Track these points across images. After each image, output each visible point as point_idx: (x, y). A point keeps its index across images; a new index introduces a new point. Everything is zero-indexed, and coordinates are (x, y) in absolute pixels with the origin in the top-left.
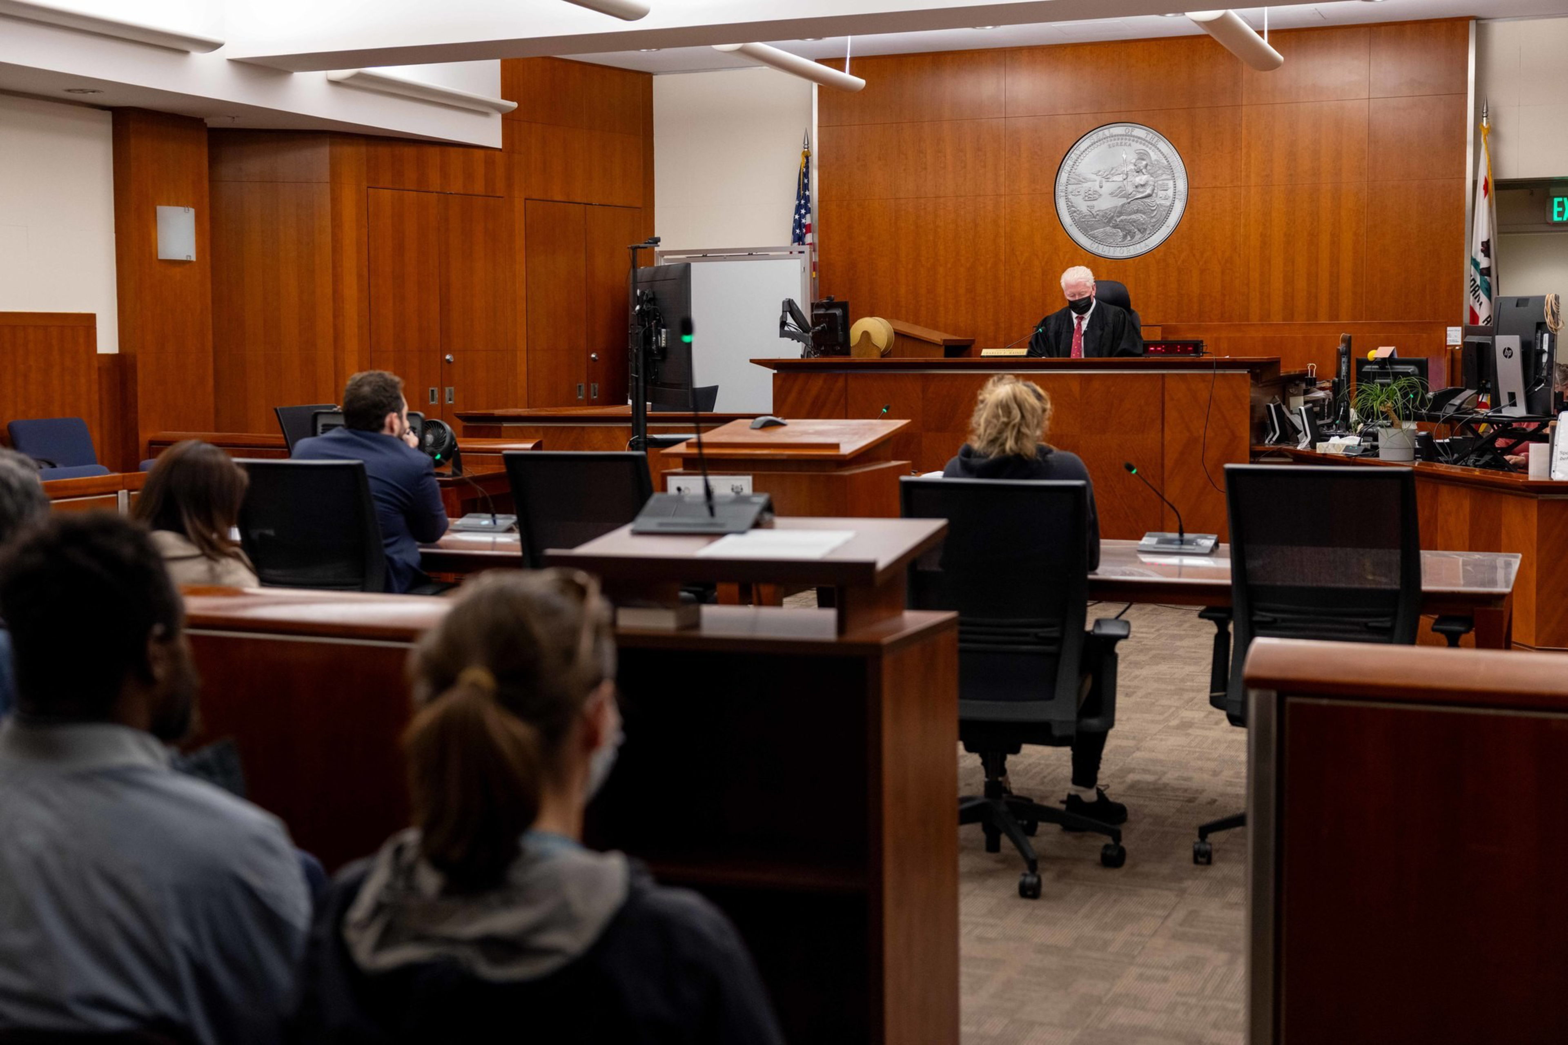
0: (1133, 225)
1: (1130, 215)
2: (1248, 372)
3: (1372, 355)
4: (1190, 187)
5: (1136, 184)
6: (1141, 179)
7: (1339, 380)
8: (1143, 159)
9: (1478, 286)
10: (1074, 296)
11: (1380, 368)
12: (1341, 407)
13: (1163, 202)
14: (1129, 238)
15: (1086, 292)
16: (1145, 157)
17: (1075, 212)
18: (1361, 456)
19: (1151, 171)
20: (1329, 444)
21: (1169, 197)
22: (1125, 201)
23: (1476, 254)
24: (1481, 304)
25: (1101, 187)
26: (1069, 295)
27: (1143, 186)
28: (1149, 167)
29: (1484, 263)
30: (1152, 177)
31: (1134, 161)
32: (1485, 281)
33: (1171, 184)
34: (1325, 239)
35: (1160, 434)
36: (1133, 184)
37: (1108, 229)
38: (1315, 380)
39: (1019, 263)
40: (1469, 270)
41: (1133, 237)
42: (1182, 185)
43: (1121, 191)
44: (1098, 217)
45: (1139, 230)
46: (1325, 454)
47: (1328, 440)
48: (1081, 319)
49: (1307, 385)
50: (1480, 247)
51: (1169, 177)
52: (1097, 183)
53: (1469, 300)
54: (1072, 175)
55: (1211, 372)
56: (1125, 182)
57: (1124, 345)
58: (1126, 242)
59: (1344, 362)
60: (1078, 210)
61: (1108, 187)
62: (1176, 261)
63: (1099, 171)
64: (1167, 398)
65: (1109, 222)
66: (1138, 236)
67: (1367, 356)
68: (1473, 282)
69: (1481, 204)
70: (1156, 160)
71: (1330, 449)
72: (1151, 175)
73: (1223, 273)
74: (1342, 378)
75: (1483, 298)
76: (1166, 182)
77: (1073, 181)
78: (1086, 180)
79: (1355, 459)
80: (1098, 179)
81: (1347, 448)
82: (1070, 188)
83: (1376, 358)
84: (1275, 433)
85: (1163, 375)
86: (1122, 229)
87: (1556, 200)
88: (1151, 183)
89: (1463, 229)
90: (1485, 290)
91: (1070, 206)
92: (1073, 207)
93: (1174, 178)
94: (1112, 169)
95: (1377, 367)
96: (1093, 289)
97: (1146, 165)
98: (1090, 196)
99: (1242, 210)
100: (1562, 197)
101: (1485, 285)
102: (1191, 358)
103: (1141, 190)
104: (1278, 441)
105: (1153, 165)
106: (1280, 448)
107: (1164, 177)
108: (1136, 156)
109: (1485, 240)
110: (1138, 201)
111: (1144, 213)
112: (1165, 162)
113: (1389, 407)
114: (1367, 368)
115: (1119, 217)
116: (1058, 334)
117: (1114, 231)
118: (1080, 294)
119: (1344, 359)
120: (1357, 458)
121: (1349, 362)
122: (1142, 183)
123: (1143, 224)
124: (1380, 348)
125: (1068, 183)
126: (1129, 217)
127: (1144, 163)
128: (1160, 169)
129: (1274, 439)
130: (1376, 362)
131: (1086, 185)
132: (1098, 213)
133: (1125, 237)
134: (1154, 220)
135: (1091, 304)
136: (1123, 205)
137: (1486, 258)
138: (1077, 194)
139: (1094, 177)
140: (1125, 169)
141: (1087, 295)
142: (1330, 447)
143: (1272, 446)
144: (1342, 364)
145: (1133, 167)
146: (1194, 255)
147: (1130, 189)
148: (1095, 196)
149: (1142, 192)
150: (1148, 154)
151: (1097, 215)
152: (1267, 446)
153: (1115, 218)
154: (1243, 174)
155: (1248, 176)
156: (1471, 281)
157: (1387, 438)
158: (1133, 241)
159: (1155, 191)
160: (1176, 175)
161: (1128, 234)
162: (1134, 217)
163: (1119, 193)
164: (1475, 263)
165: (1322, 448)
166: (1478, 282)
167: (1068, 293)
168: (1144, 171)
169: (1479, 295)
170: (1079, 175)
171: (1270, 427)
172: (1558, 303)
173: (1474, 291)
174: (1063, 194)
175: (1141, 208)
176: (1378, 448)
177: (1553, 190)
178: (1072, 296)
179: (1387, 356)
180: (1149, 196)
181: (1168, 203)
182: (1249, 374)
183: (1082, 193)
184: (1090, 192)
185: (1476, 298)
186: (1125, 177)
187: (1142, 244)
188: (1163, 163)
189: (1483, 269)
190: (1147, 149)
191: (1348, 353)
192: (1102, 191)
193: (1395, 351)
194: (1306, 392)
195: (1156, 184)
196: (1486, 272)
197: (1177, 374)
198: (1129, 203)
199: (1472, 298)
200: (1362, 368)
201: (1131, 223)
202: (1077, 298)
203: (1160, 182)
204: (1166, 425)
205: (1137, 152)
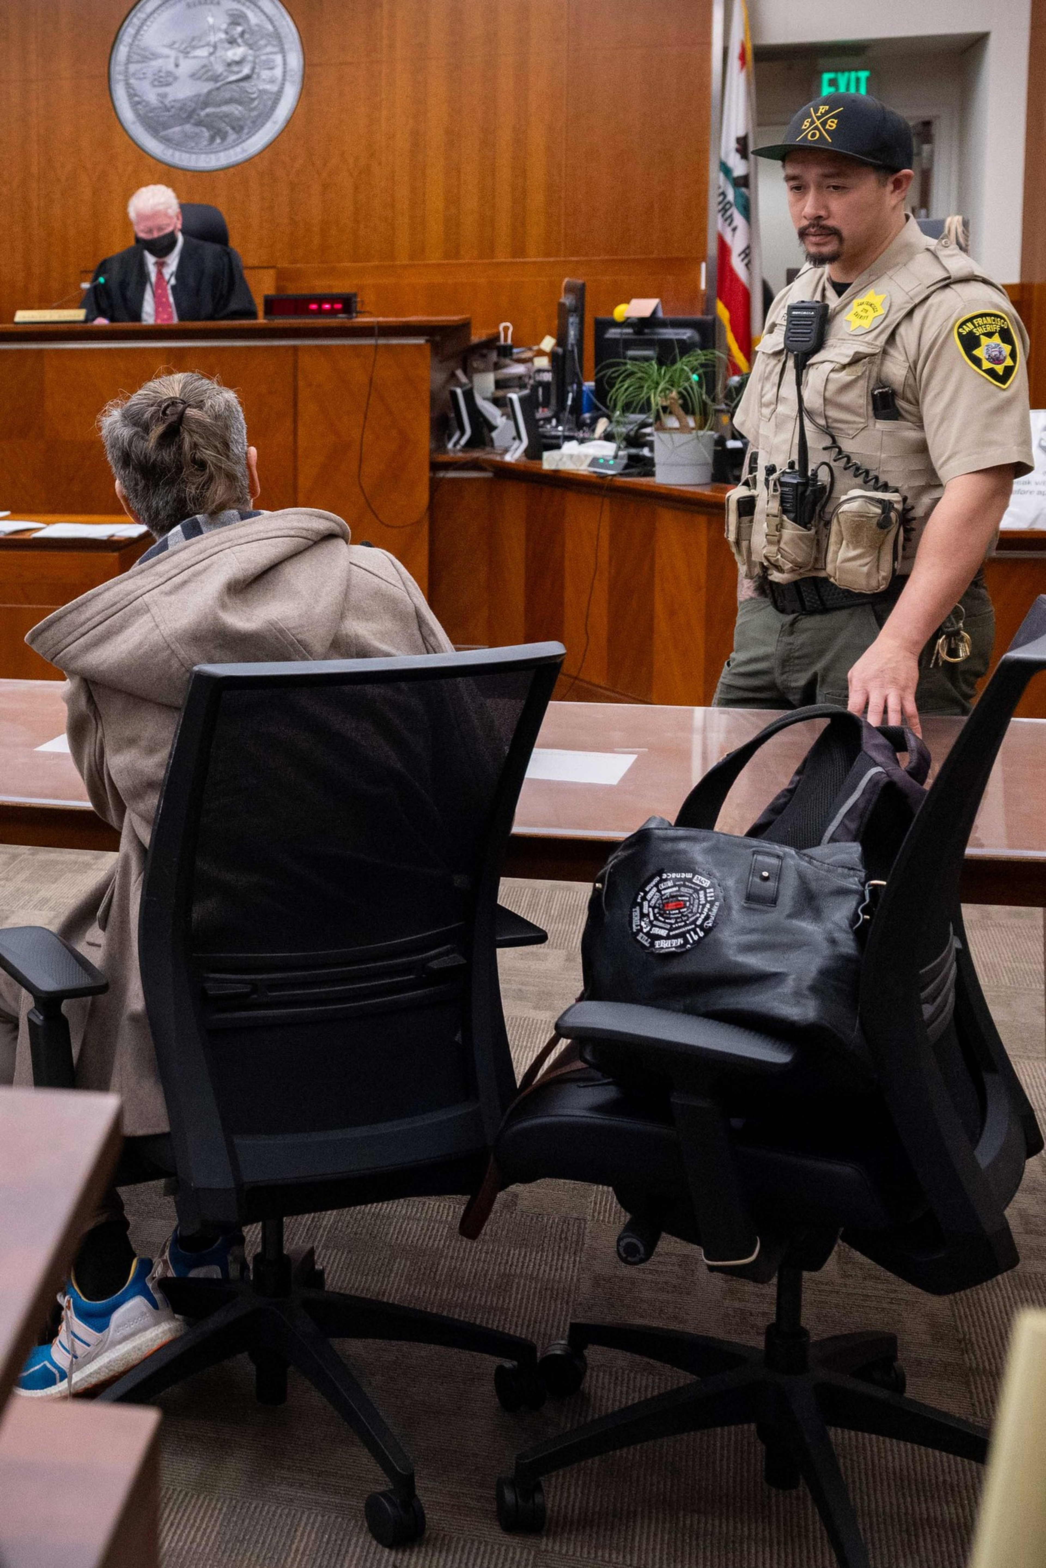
0: (224, 122)
1: (219, 105)
2: (427, 341)
3: (621, 312)
4: (308, 64)
5: (229, 60)
6: (236, 53)
7: (564, 351)
8: (239, 24)
9: (729, 202)
10: (150, 231)
11: (636, 333)
12: (568, 392)
13: (268, 87)
14: (218, 141)
15: (168, 225)
16: (241, 20)
17: (139, 103)
18: (621, 475)
19: (251, 42)
20: (563, 455)
21: (277, 79)
22: (210, 86)
23: (727, 154)
24: (734, 229)
25: (177, 66)
26: (142, 231)
27: (238, 63)
28: (247, 36)
29: (739, 168)
30: (251, 49)
31: (224, 26)
32: (743, 196)
33: (279, 58)
34: (505, 137)
35: (291, 438)
36: (224, 61)
37: (188, 127)
38: (511, 347)
39: (59, 180)
40: (716, 179)
41: (223, 139)
42: (295, 60)
43: (207, 71)
44: (173, 110)
45: (233, 128)
46: (556, 471)
47: (559, 447)
48: (160, 265)
49: (499, 355)
50: (733, 145)
51: (276, 49)
52: (172, 60)
53: (716, 223)
54: (135, 49)
55: (370, 341)
56: (212, 58)
57: (234, 306)
58: (215, 145)
59: (572, 324)
60: (144, 101)
61: (187, 66)
62: (288, 175)
63: (174, 43)
64: (301, 383)
65: (189, 117)
66: (232, 136)
67: (612, 313)
68: (721, 198)
69: (735, 83)
70: (257, 25)
71: (564, 463)
72: (251, 47)
73: (356, 188)
74: (570, 348)
75: (739, 220)
76: (271, 56)
77: (136, 57)
78: (156, 56)
79: (611, 480)
80: (173, 53)
81: (594, 462)
82: (133, 68)
83: (628, 318)
84: (463, 433)
85: (295, 348)
86: (209, 127)
87: (827, 77)
88: (250, 58)
89: (708, 120)
90: (741, 208)
91: (132, 94)
92: (136, 95)
93: (283, 51)
94: (193, 39)
95: (630, 331)
96: (178, 219)
97: (242, 34)
98: (161, 79)
99: (384, 96)
100: (836, 71)
101: (741, 201)
102: (340, 320)
103: (235, 69)
104: (470, 444)
105: (252, 33)
106: (478, 458)
107: (269, 49)
108: (227, 20)
109: (741, 133)
110: (233, 86)
111: (240, 103)
112: (270, 27)
113: (673, 399)
114: (613, 333)
115: (202, 109)
116: (123, 285)
117: (197, 130)
118: (160, 229)
119: (573, 320)
120: (615, 478)
121: (582, 323)
122: (237, 58)
123: (239, 119)
124: (635, 302)
125: (129, 61)
126: (218, 110)
127: (239, 29)
128: (262, 38)
129: (463, 441)
130: (627, 323)
131: (156, 64)
132: (173, 104)
133: (212, 139)
134: (254, 113)
135: (174, 243)
136: (210, 92)
137: (743, 162)
138: (142, 76)
139: (166, 51)
140: (212, 39)
141: (169, 230)
142: (564, 459)
143: (460, 454)
144: (570, 325)
145: (223, 36)
146: (313, 164)
147: (219, 68)
148: (168, 79)
149: (238, 73)
150: (244, 16)
151: (172, 107)
152: (451, 455)
153: (198, 111)
154: (385, 42)
155: (391, 46)
156: (720, 195)
157: (670, 447)
158: (225, 143)
159: (256, 71)
160: (286, 46)
161: (217, 134)
162: (225, 109)
163: (204, 73)
164: (726, 170)
165: (550, 461)
166: (731, 197)
167: (142, 227)
168: (240, 41)
169: (731, 216)
170: (145, 49)
171: (454, 423)
172: (968, 231)
173: (724, 210)
174: (121, 77)
175: (236, 95)
176: (653, 465)
177: (822, 62)
178: (146, 233)
179: (647, 313)
180: (247, 78)
181: (274, 88)
182: (429, 344)
183: (150, 75)
184: (161, 74)
185: (726, 220)
186: (211, 50)
187: (238, 149)
188: (267, 29)
189: (738, 178)
190: (244, 9)
191: (579, 309)
192: (179, 72)
193: (660, 307)
194: (497, 367)
195: (257, 61)
196: (743, 182)
197: (317, 346)
198: (218, 89)
199: (720, 220)
200: (604, 333)
201: (221, 118)
202: (156, 235)
203: (263, 58)
204: (300, 424)
205: (231, 12)
